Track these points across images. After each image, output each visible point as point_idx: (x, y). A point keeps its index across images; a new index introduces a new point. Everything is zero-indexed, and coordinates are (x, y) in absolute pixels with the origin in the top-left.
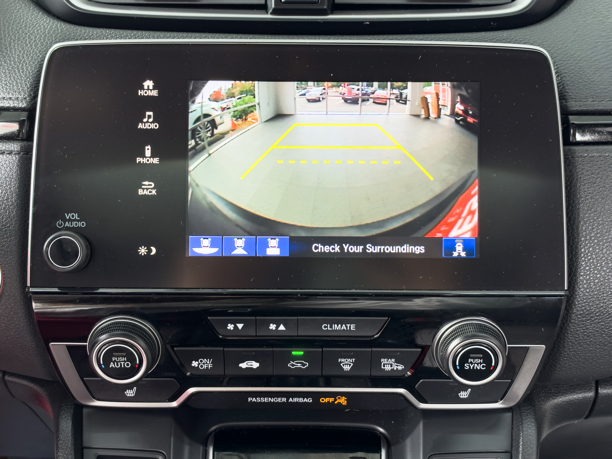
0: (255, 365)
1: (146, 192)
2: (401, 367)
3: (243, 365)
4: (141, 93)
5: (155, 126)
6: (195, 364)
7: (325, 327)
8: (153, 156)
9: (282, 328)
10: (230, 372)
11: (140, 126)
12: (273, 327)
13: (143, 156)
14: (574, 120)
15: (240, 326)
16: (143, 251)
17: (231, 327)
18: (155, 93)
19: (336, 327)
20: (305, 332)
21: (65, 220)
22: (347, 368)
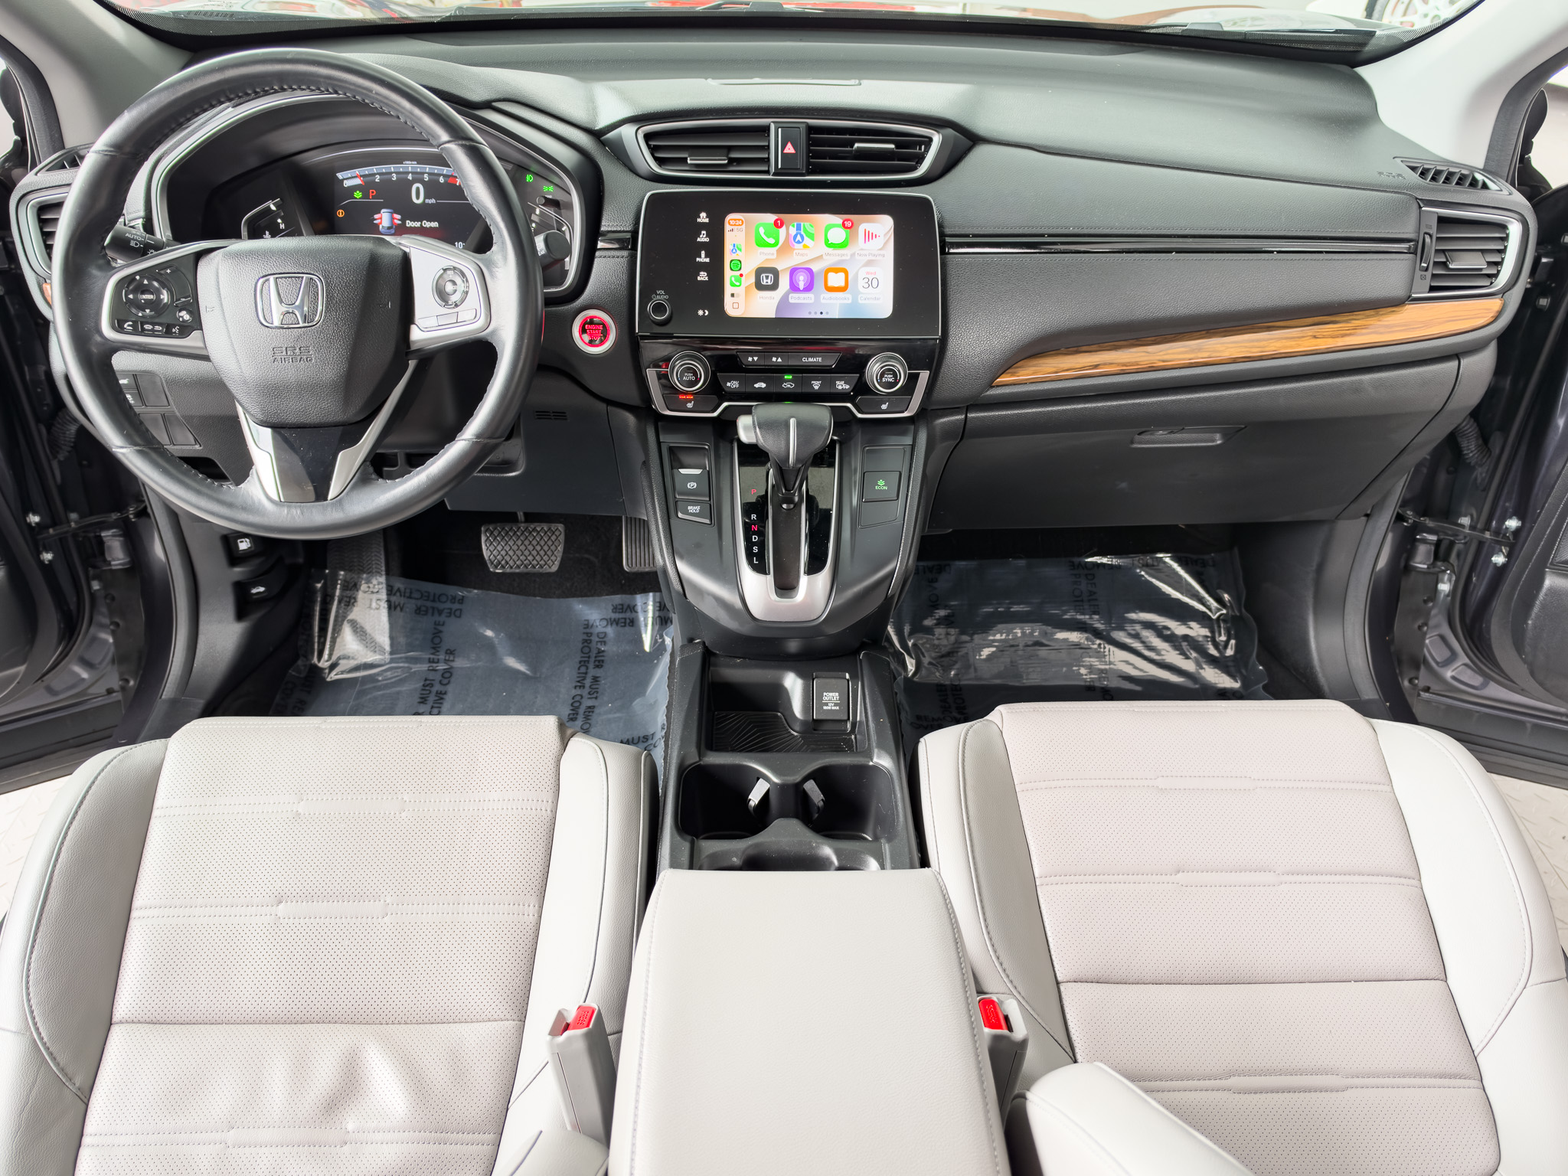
0: (763, 385)
1: (702, 279)
2: (848, 387)
3: (757, 386)
4: (699, 220)
5: (707, 240)
6: (729, 384)
7: (805, 360)
8: (706, 257)
9: (779, 360)
10: (749, 390)
11: (699, 240)
12: (774, 359)
13: (700, 257)
14: (948, 240)
15: (756, 359)
16: (701, 313)
17: (750, 359)
18: (707, 220)
19: (811, 360)
20: (793, 362)
21: (657, 294)
22: (816, 388)
